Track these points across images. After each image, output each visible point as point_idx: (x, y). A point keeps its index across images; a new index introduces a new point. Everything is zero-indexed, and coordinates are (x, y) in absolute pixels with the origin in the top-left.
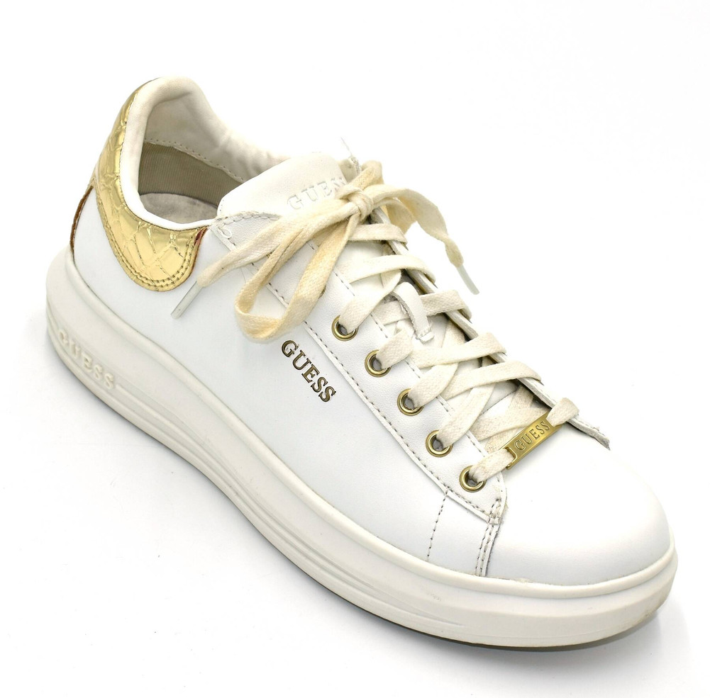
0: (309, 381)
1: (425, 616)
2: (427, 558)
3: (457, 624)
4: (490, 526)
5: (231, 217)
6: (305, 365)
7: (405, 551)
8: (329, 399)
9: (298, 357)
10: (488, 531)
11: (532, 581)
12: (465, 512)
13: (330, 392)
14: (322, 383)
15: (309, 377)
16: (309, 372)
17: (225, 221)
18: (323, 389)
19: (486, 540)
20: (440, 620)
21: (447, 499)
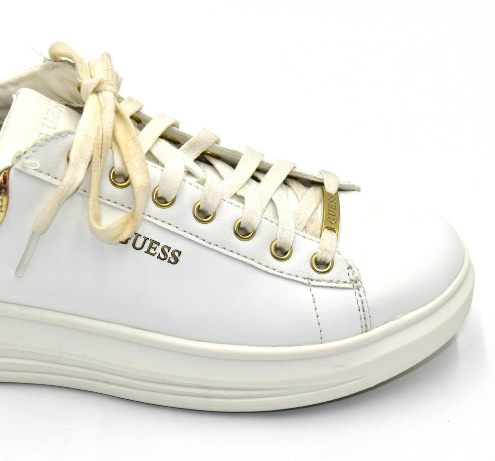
0: (153, 255)
1: (334, 386)
2: (322, 340)
3: (361, 378)
4: (356, 290)
5: (29, 150)
6: (144, 243)
7: (300, 345)
8: (178, 260)
9: (135, 240)
10: (357, 294)
11: (405, 314)
12: (331, 291)
13: (176, 254)
14: (166, 250)
15: (152, 251)
16: (151, 247)
17: (26, 155)
18: (169, 255)
19: (360, 302)
20: (344, 383)
21: (312, 288)
